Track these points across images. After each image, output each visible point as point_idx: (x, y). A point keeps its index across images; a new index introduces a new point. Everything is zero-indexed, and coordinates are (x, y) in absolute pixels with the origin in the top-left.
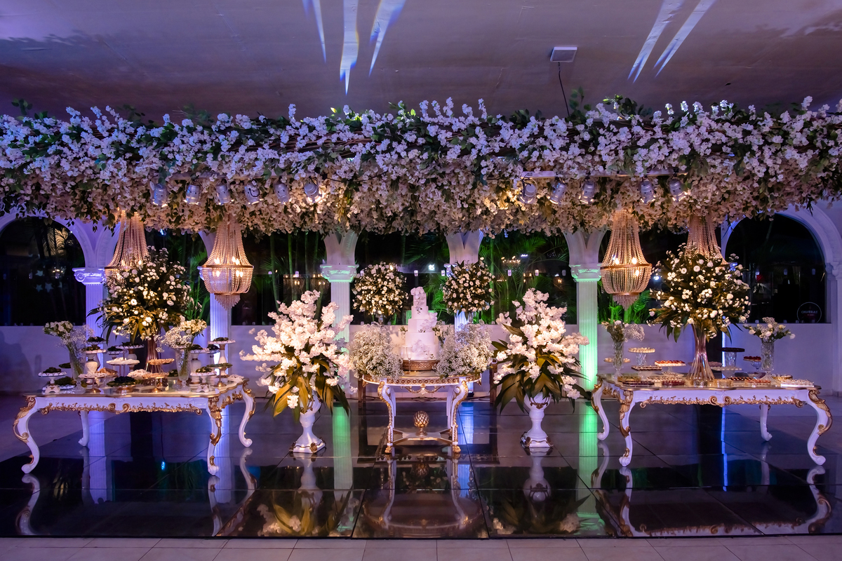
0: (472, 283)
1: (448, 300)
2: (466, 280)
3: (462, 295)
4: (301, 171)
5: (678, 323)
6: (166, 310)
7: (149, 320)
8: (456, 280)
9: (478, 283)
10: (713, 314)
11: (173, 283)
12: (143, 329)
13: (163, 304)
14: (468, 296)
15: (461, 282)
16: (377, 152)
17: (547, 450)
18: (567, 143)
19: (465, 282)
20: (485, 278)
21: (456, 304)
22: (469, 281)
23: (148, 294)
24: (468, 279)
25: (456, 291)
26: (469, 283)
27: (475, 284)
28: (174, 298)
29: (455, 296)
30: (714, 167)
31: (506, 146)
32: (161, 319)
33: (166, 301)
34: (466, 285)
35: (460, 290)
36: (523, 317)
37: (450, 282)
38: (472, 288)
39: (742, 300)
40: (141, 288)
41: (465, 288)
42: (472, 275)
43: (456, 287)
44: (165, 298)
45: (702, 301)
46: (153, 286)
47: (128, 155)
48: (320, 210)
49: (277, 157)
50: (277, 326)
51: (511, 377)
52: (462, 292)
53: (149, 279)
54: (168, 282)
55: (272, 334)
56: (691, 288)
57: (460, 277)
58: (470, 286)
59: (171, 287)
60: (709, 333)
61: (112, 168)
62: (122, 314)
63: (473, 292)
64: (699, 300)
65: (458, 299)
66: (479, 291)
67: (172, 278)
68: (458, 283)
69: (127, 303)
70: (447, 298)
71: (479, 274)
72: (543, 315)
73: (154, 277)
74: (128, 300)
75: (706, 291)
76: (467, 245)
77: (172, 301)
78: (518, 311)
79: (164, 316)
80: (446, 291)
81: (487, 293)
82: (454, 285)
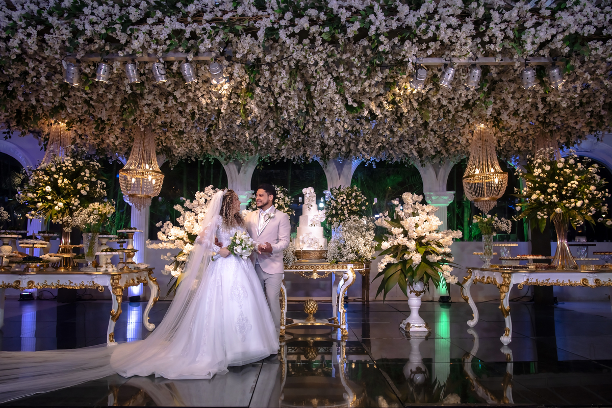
0: (348, 202)
2: (344, 199)
3: (340, 212)
4: (207, 42)
5: (545, 215)
6: (78, 196)
7: (61, 204)
9: (353, 201)
10: (579, 203)
11: (88, 175)
12: (56, 214)
13: (77, 192)
14: (346, 212)
15: (339, 201)
16: (280, 27)
17: (425, 334)
18: (459, 24)
19: (342, 200)
20: (359, 198)
21: (335, 219)
23: (62, 182)
24: (345, 197)
25: (336, 208)
26: (346, 201)
27: (350, 202)
28: (88, 189)
29: (334, 212)
30: (596, 49)
31: (401, 25)
32: (73, 205)
33: (80, 190)
34: (344, 203)
35: (339, 207)
36: (402, 214)
38: (349, 205)
39: (603, 192)
40: (56, 176)
41: (343, 206)
42: (348, 196)
43: (335, 205)
44: (79, 187)
45: (566, 193)
46: (68, 175)
47: (39, 27)
48: (224, 109)
49: (184, 28)
50: (181, 218)
51: (393, 266)
52: (341, 209)
53: (64, 169)
54: (83, 174)
55: (176, 224)
56: (556, 182)
57: (338, 197)
58: (347, 204)
59: (85, 178)
60: (576, 222)
61: (21, 36)
62: (36, 200)
63: (350, 208)
64: (564, 193)
66: (355, 208)
67: (87, 171)
68: (337, 201)
69: (42, 190)
71: (354, 194)
72: (420, 211)
73: (69, 168)
74: (43, 186)
75: (572, 182)
76: (341, 177)
77: (86, 191)
78: (397, 209)
79: (76, 202)
81: (361, 210)
82: (334, 203)
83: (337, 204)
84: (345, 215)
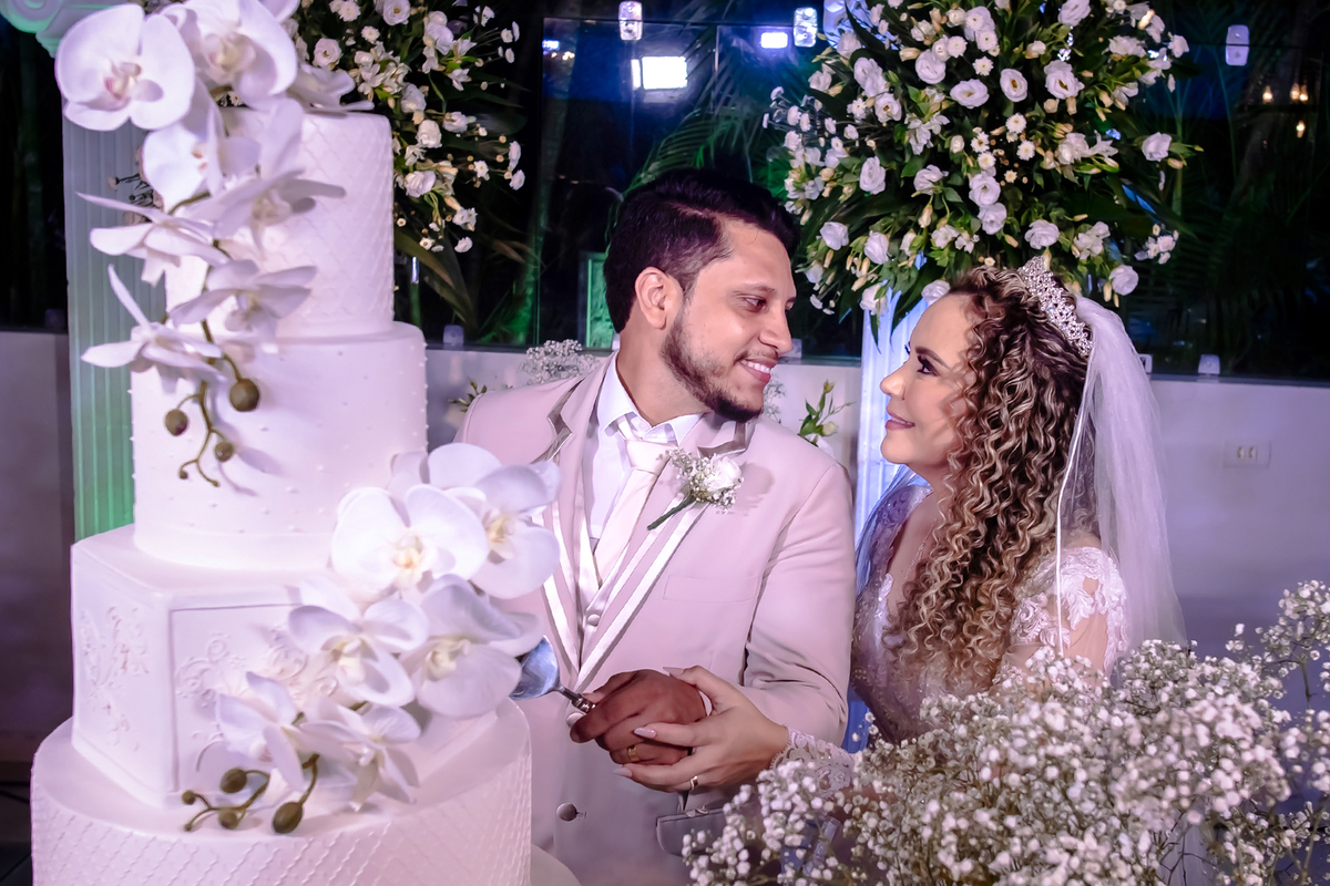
0: (1014, 86)
1: (822, 208)
2: (973, 51)
3: (927, 179)
8: (887, 60)
9: (1062, 83)
14: (984, 190)
15: (930, 69)
19: (958, 70)
20: (1121, 47)
21: (876, 245)
22: (999, 64)
24: (989, 41)
25: (886, 140)
26: (992, 81)
27: (1038, 91)
29: (872, 177)
34: (971, 94)
35: (920, 136)
37: (843, 73)
38: (1016, 124)
41: (959, 119)
43: (888, 107)
52: (937, 155)
57: (920, 31)
58: (996, 108)
63: (1026, 150)
65: (899, 201)
66: (1072, 147)
68: (906, 78)
70: (811, 192)
80: (810, 142)
81: (1134, 165)
82: (878, 96)
83: (910, 106)
84: (974, 209)
